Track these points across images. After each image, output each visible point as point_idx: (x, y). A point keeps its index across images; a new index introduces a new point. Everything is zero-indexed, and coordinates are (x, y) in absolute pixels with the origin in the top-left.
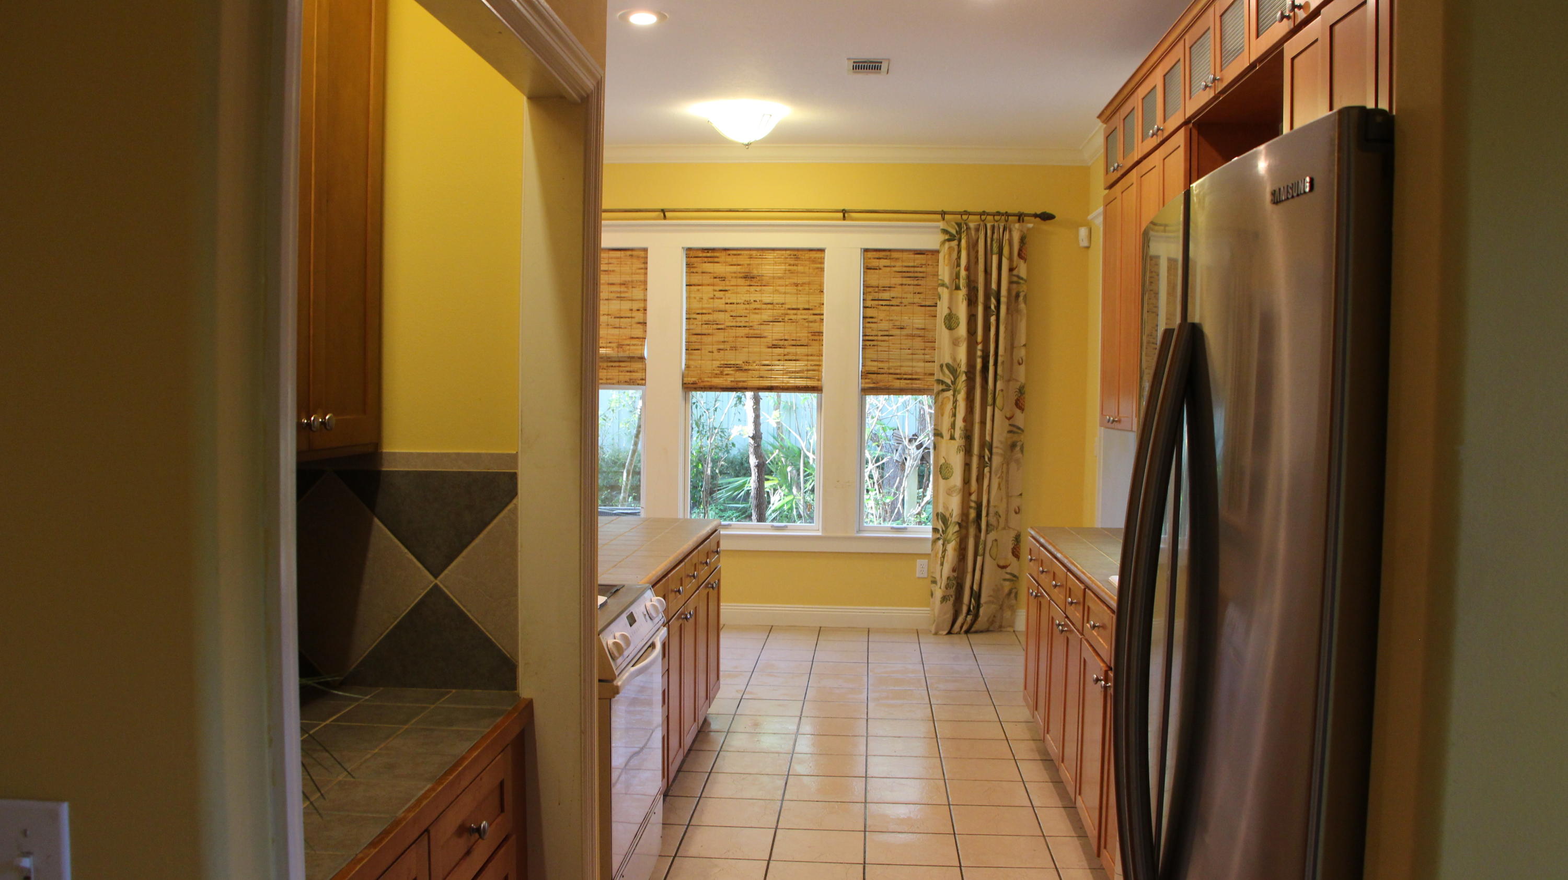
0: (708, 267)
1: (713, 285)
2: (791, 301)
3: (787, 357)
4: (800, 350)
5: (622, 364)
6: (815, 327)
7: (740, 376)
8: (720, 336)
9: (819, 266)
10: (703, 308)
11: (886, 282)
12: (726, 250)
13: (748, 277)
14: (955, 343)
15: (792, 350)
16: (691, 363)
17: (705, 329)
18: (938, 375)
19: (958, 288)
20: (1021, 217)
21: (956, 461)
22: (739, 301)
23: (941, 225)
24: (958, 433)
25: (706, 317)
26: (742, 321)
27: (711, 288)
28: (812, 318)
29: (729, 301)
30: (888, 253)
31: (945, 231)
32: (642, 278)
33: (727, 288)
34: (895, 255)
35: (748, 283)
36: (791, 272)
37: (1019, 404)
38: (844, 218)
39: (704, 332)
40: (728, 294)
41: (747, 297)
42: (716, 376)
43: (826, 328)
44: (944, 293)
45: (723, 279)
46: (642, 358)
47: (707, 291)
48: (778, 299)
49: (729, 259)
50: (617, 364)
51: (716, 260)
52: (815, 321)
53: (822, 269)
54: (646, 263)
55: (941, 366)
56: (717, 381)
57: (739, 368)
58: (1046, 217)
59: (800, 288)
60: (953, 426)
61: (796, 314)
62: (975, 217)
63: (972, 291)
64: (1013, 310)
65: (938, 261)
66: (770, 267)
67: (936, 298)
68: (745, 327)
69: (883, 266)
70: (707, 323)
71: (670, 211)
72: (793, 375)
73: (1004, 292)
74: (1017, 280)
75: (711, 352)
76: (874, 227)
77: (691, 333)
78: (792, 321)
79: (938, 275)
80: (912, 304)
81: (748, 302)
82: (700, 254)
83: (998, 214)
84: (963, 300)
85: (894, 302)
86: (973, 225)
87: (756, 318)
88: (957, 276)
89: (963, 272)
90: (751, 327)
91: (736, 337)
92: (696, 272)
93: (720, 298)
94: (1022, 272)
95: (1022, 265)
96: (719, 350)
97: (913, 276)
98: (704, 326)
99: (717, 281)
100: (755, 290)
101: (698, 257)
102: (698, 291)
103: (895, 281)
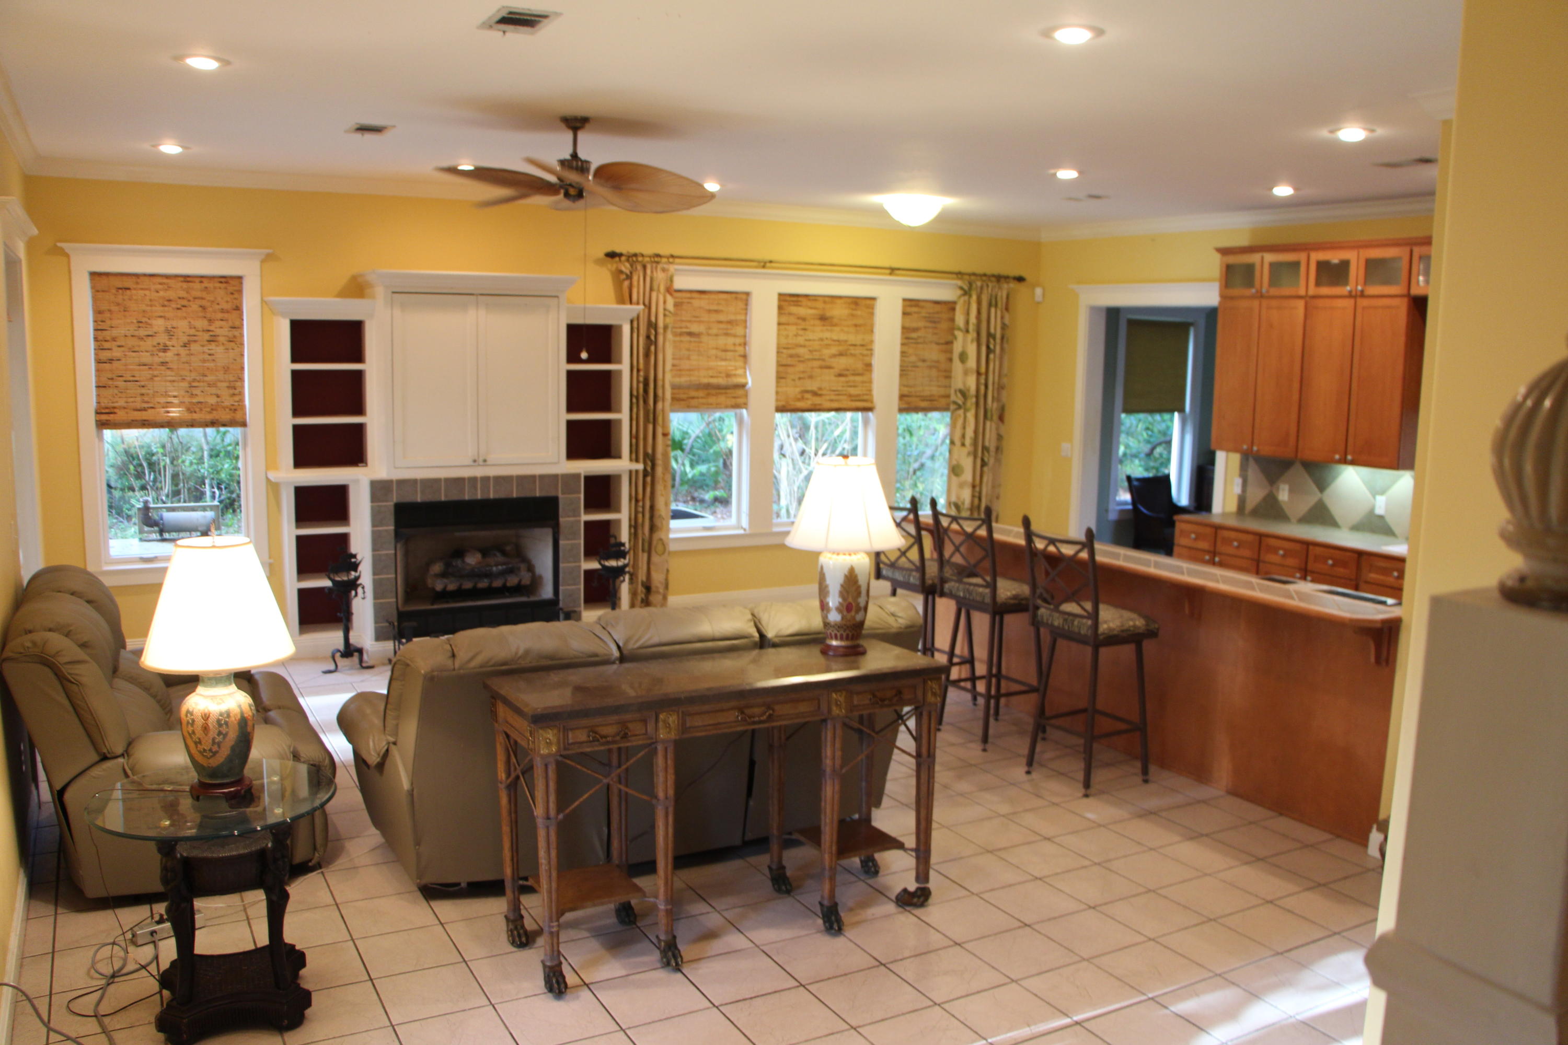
0: (794, 309)
1: (796, 324)
2: (852, 338)
3: (849, 384)
4: (858, 378)
5: (728, 391)
6: (867, 359)
7: (817, 400)
8: (801, 367)
9: (871, 311)
10: (789, 344)
11: (914, 325)
12: (805, 296)
13: (823, 318)
14: (966, 373)
15: (852, 378)
16: (780, 390)
17: (789, 361)
18: (953, 398)
19: (967, 331)
20: (999, 278)
21: (967, 463)
22: (816, 338)
23: (959, 283)
24: (968, 441)
25: (790, 351)
26: (816, 355)
28: (865, 352)
29: (807, 338)
30: (916, 303)
31: (961, 288)
32: (743, 317)
33: (807, 327)
34: (922, 304)
35: (823, 323)
36: (853, 315)
37: (1001, 418)
38: (891, 274)
39: (790, 363)
40: (807, 333)
41: (821, 335)
42: (799, 400)
43: (875, 362)
44: (959, 334)
45: (804, 319)
46: (743, 386)
47: (792, 329)
48: (843, 337)
49: (809, 304)
50: (723, 391)
51: (800, 303)
52: (867, 355)
53: (872, 314)
54: (747, 305)
55: (956, 391)
56: (800, 404)
57: (815, 394)
58: (1020, 279)
59: (858, 328)
60: (963, 436)
61: (855, 350)
62: (979, 278)
63: (978, 334)
64: (1002, 349)
65: (953, 309)
66: (838, 311)
67: (950, 338)
68: (819, 359)
69: (915, 313)
70: (791, 356)
71: (771, 262)
72: (853, 398)
73: (998, 336)
74: (1004, 327)
75: (794, 380)
76: (913, 282)
77: (780, 365)
78: (852, 355)
79: (952, 320)
80: (931, 342)
81: (821, 340)
82: (788, 298)
83: (993, 276)
84: (972, 341)
85: (919, 341)
86: (979, 284)
87: (827, 352)
88: (967, 322)
89: (973, 320)
90: (823, 360)
91: (812, 368)
92: (785, 314)
93: (801, 336)
94: (1007, 321)
95: (1007, 316)
96: (800, 378)
97: (932, 321)
98: (789, 359)
99: (800, 321)
100: (827, 330)
101: (787, 301)
102: (786, 329)
103: (921, 324)
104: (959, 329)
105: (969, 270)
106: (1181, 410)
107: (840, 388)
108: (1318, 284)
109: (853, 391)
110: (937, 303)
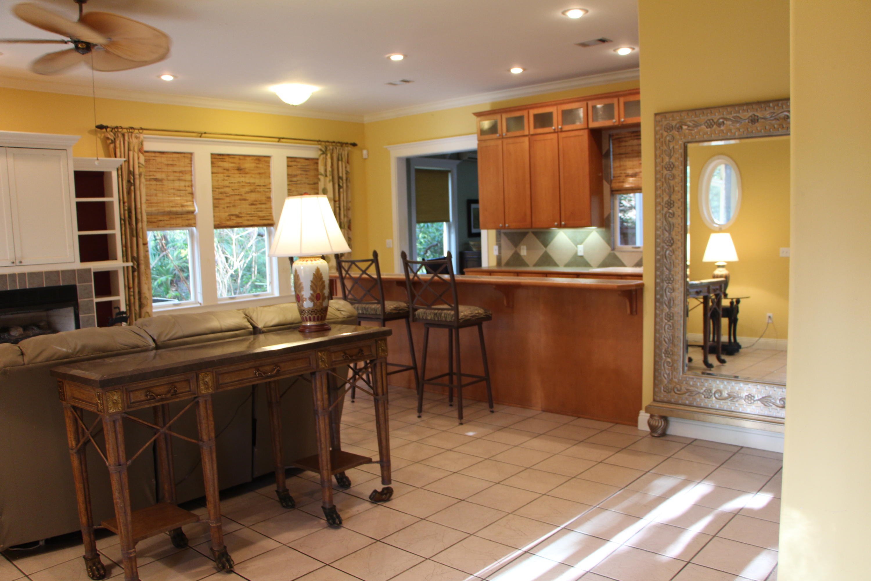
0: (221, 164)
1: (223, 173)
2: (258, 181)
3: (258, 210)
4: (263, 206)
5: (183, 216)
6: (267, 194)
7: (239, 220)
8: (228, 200)
9: (268, 164)
10: (219, 185)
11: (294, 173)
12: (228, 155)
13: (239, 169)
15: (259, 206)
16: (216, 214)
17: (220, 196)
19: (326, 176)
20: (342, 144)
22: (235, 182)
23: (320, 147)
25: (221, 190)
26: (237, 192)
27: (222, 175)
28: (267, 190)
29: (231, 182)
30: (295, 159)
31: (321, 150)
32: (189, 169)
33: (230, 175)
34: (298, 160)
35: (239, 172)
36: (257, 167)
37: (350, 227)
38: (278, 142)
39: (221, 197)
40: (230, 178)
41: (239, 180)
42: (228, 220)
43: (273, 195)
44: (322, 178)
45: (228, 170)
46: (193, 212)
48: (252, 181)
49: (230, 160)
50: (180, 216)
51: (224, 160)
52: (267, 192)
53: (269, 166)
54: (191, 161)
56: (229, 223)
57: (237, 216)
58: (354, 145)
59: (261, 175)
61: (260, 188)
62: (331, 144)
63: (333, 178)
64: (347, 186)
65: (317, 163)
66: (248, 165)
67: (316, 181)
68: (239, 195)
69: (295, 165)
70: (221, 193)
71: (205, 133)
72: (262, 219)
73: (344, 178)
74: (347, 173)
75: (224, 208)
76: (291, 146)
77: (214, 199)
78: (258, 192)
79: (317, 170)
80: (305, 183)
81: (239, 182)
82: (217, 157)
83: (339, 143)
84: (330, 181)
85: (299, 182)
86: (331, 147)
87: (243, 190)
88: (326, 171)
89: (329, 169)
90: (241, 195)
91: (235, 200)
92: (215, 166)
93: (227, 180)
94: (348, 170)
95: (348, 166)
96: (228, 207)
97: (305, 170)
98: (220, 195)
99: (225, 171)
100: (242, 176)
101: (216, 158)
102: (217, 176)
103: (299, 172)
104: (321, 174)
105: (325, 139)
106: (447, 221)
107: (253, 213)
108: (535, 127)
109: (260, 214)
110: (307, 159)
